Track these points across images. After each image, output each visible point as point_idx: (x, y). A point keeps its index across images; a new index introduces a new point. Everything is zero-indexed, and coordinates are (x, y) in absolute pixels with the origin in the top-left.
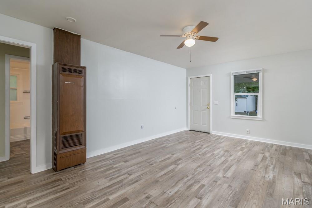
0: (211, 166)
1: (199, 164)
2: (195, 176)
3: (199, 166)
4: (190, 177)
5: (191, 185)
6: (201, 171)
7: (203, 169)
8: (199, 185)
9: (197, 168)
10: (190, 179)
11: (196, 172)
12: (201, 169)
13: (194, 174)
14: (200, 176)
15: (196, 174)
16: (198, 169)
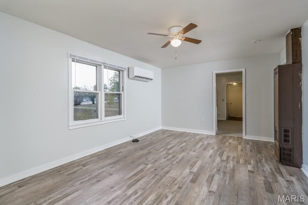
0: (154, 175)
1: (168, 175)
2: (171, 163)
3: (168, 172)
4: (175, 162)
5: (172, 158)
6: (166, 168)
7: (164, 169)
8: (168, 158)
9: (170, 170)
10: (174, 161)
11: (171, 166)
12: (165, 170)
13: (172, 165)
14: (167, 163)
15: (170, 164)
16: (168, 169)
